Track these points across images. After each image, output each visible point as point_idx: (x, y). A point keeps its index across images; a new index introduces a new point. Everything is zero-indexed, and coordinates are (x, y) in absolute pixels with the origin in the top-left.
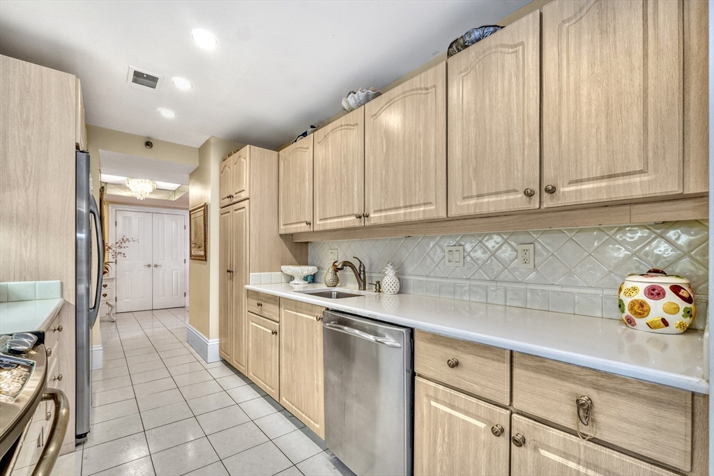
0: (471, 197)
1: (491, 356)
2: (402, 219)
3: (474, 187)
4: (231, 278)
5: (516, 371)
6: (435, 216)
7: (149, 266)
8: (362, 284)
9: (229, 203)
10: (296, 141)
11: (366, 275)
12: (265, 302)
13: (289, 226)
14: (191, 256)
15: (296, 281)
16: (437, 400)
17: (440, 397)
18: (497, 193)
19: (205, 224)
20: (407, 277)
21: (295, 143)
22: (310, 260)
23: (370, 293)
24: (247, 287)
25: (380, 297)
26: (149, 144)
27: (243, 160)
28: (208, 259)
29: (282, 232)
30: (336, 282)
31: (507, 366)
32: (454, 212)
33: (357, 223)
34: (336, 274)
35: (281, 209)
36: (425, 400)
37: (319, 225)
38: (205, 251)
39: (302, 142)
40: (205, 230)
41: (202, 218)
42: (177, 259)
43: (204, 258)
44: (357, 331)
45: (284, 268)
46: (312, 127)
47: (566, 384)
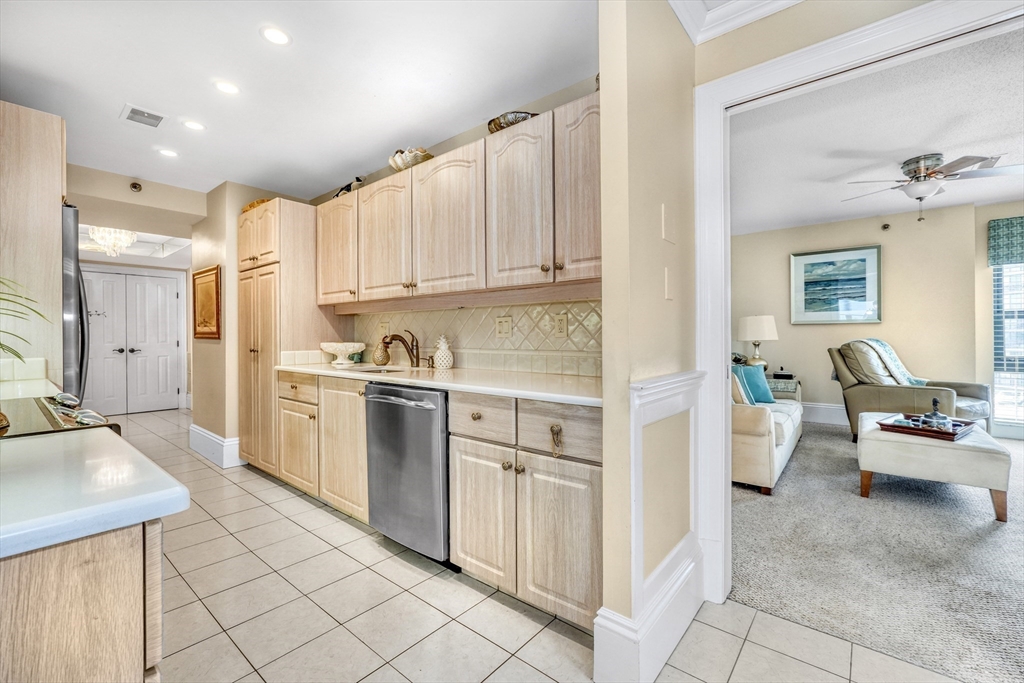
0: (505, 270)
1: (503, 405)
2: (447, 289)
3: (507, 261)
4: (256, 359)
5: (519, 414)
6: (475, 287)
7: (121, 351)
8: (415, 360)
9: (252, 266)
10: (337, 195)
11: (420, 350)
12: (301, 383)
13: (330, 296)
14: (195, 334)
15: (339, 361)
16: (466, 453)
17: (469, 450)
18: (524, 268)
19: (217, 292)
20: (462, 351)
21: (336, 199)
22: (356, 335)
23: (423, 368)
24: (278, 367)
25: (433, 372)
26: (135, 186)
27: (270, 214)
28: (222, 337)
29: (321, 302)
30: (387, 359)
31: (514, 412)
32: (492, 284)
33: (405, 293)
34: (386, 351)
35: (320, 275)
36: (458, 454)
37: (365, 295)
38: (218, 326)
39: (345, 198)
40: (217, 299)
41: (214, 284)
42: (166, 341)
43: (217, 336)
44: (404, 400)
45: (324, 345)
46: (358, 179)
47: (548, 418)
